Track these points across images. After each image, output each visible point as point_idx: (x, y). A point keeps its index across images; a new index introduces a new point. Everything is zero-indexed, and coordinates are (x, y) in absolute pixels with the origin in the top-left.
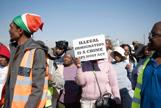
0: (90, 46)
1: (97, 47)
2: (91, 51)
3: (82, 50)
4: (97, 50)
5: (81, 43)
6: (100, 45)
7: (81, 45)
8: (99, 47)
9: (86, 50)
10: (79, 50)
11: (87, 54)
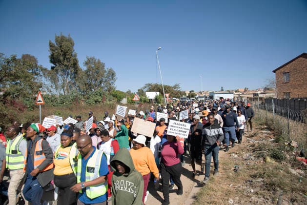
0: (179, 128)
1: (184, 130)
2: (179, 131)
3: (174, 128)
4: (184, 132)
5: (175, 123)
6: (186, 129)
7: (175, 125)
8: (185, 130)
9: (176, 129)
10: (172, 128)
11: (176, 132)
